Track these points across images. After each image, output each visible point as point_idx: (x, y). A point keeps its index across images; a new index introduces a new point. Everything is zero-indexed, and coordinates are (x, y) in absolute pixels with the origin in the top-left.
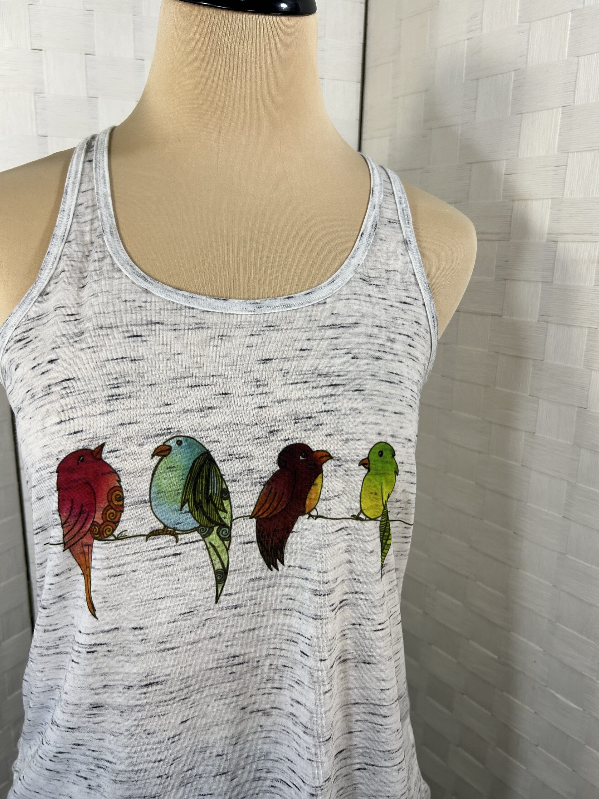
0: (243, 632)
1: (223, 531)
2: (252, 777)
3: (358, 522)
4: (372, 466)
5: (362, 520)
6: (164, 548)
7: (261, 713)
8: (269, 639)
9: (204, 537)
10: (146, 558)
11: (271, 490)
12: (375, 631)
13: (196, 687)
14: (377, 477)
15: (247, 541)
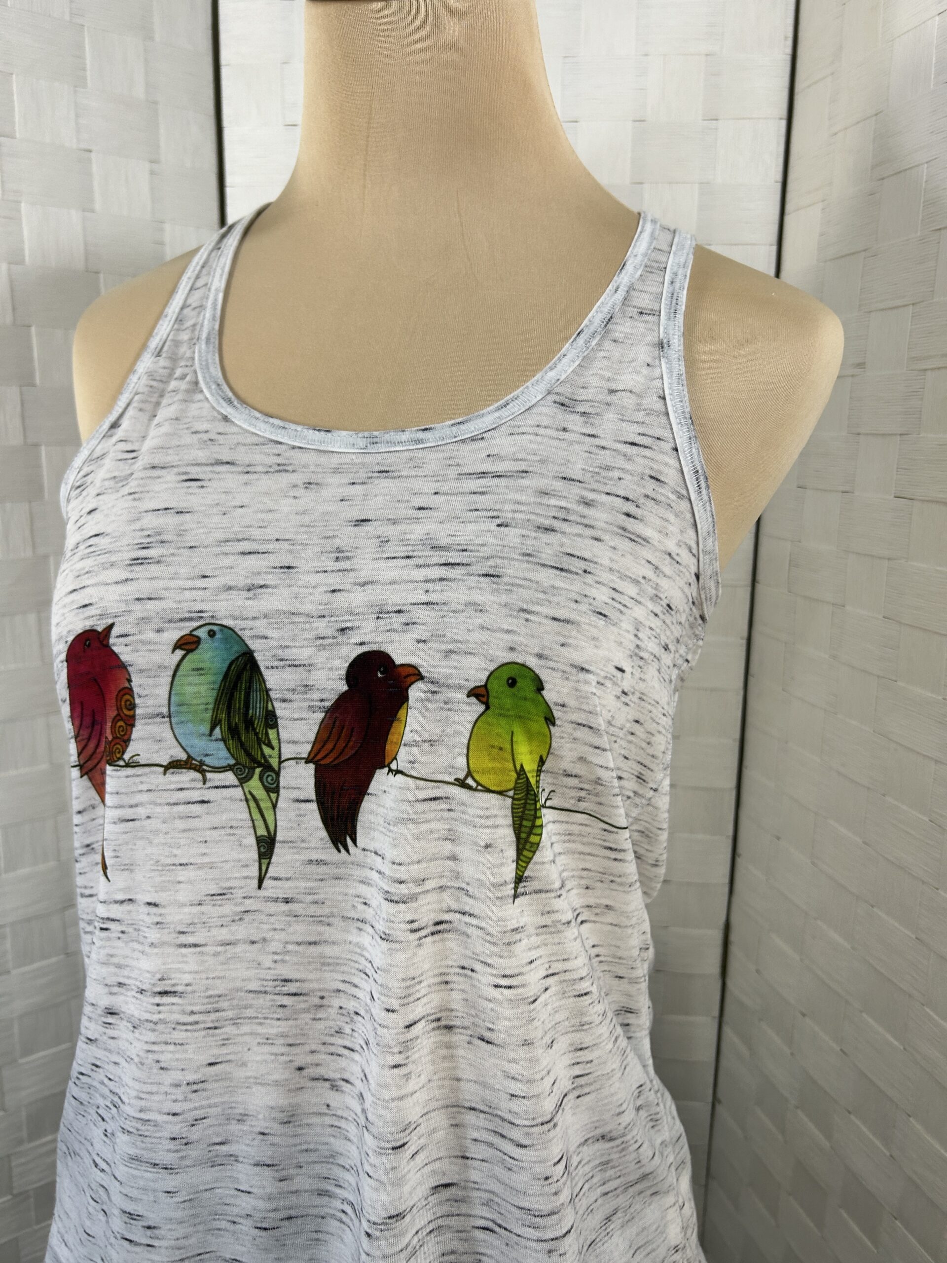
0: (299, 944)
1: (268, 776)
2: (315, 1187)
3: (464, 791)
4: (492, 700)
5: (469, 787)
6: (187, 789)
7: (327, 1084)
8: (338, 964)
9: (243, 781)
10: (164, 801)
11: (334, 723)
12: (496, 986)
13: (230, 1014)
14: (503, 721)
15: (302, 798)
